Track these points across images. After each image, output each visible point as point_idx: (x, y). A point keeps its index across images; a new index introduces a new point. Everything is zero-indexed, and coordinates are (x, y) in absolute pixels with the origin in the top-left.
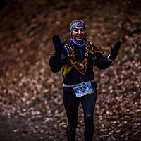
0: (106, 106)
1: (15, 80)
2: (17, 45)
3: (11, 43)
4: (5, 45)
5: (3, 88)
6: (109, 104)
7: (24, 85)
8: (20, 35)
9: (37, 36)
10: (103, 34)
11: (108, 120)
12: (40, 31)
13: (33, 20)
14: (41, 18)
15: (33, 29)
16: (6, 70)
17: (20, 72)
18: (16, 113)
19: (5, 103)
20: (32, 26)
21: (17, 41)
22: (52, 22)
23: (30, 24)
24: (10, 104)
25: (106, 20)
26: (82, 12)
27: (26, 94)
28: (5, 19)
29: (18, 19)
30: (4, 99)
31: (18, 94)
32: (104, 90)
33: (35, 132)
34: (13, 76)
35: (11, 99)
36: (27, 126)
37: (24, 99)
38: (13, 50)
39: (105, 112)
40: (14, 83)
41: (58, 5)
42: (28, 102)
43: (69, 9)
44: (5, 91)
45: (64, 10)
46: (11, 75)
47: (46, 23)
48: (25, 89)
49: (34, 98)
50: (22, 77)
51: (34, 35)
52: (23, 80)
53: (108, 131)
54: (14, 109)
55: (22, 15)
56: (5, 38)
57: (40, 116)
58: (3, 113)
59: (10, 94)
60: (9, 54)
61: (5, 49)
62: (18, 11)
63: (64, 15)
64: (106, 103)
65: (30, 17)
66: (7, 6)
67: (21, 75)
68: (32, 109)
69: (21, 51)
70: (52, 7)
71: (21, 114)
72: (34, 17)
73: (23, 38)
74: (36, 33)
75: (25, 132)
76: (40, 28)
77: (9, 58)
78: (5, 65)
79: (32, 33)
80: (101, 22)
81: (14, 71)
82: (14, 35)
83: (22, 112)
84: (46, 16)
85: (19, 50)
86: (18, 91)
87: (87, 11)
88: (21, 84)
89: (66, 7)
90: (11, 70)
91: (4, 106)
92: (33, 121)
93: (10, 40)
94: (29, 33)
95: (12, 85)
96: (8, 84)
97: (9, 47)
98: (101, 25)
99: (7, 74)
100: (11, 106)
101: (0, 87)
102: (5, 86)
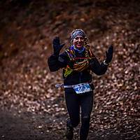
0: (130, 102)
1: (40, 76)
2: (41, 41)
3: (36, 40)
4: (30, 42)
5: (28, 85)
6: (133, 101)
7: (49, 82)
8: (44, 32)
9: (61, 32)
10: (128, 31)
11: (132, 117)
12: (64, 27)
13: (58, 17)
14: (65, 15)
15: (57, 26)
16: (31, 66)
17: (44, 69)
18: (41, 110)
19: (30, 99)
20: (57, 23)
21: (42, 38)
22: (76, 19)
23: (55, 20)
24: (34, 100)
25: (131, 17)
26: (106, 9)
27: (50, 91)
28: (30, 16)
29: (43, 16)
30: (28, 95)
31: (43, 91)
32: (128, 87)
33: (59, 128)
34: (38, 72)
35: (35, 95)
36: (51, 122)
37: (48, 96)
38: (37, 46)
39: (129, 109)
40: (38, 79)
41: (82, 2)
42: (53, 99)
43: (94, 6)
44: (30, 87)
45: (88, 7)
46: (36, 71)
47: (70, 20)
48: (50, 86)
49: (58, 95)
50: (47, 74)
51: (58, 32)
52: (47, 77)
53: (133, 128)
54: (39, 105)
55: (47, 11)
56: (30, 35)
57: (65, 113)
58: (28, 110)
59: (35, 90)
60: (34, 51)
61: (30, 46)
62: (43, 8)
63: (89, 11)
64: (130, 100)
65: (54, 14)
66: (32, 3)
68: (56, 105)
69: (46, 48)
70: (76, 5)
71: (45, 110)
72: (58, 14)
73: (47, 35)
74: (60, 30)
75: (50, 129)
76: (64, 25)
77: (34, 54)
78: (30, 61)
79: (56, 30)
80: (125, 19)
81: (38, 68)
82: (38, 32)
83: (47, 108)
84: (70, 13)
85: (43, 46)
86: (42, 88)
87: (111, 8)
88: (45, 81)
89: (90, 4)
90: (36, 66)
91: (29, 102)
92: (58, 117)
93: (34, 37)
94: (54, 29)
95: (36, 82)
96: (32, 81)
97: (33, 44)
98: (126, 21)
99: (32, 71)
100: (36, 102)
101: (25, 84)
102: (29, 82)
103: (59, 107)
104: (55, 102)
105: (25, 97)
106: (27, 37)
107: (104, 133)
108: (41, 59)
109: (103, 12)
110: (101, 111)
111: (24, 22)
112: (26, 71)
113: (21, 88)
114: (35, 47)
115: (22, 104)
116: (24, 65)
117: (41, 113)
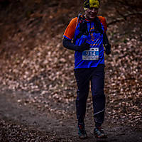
1: (18, 62)
2: (19, 34)
3: (14, 33)
4: (10, 34)
5: (9, 68)
7: (25, 66)
8: (21, 27)
9: (35, 27)
12: (37, 24)
13: (32, 15)
14: (37, 13)
15: (31, 22)
16: (11, 54)
17: (22, 56)
18: (19, 88)
19: (11, 79)
20: (31, 20)
21: (19, 31)
22: (46, 16)
23: (29, 18)
24: (15, 80)
26: (69, 8)
27: (27, 73)
28: (10, 15)
29: (19, 15)
30: (10, 76)
31: (21, 73)
33: (34, 101)
34: (17, 58)
35: (15, 77)
36: (28, 97)
37: (25, 77)
38: (16, 38)
40: (17, 64)
41: (51, 4)
42: (29, 79)
43: (59, 6)
44: (10, 70)
45: (55, 8)
47: (41, 17)
48: (26, 69)
49: (33, 76)
50: (24, 60)
51: (32, 27)
52: (24, 62)
54: (18, 84)
55: (23, 11)
56: (10, 29)
57: (38, 90)
58: (10, 87)
59: (14, 73)
61: (10, 38)
62: (20, 8)
63: (56, 11)
65: (29, 13)
66: (11, 5)
67: (22, 58)
68: (32, 84)
69: (23, 39)
70: (46, 5)
71: (23, 88)
72: (32, 13)
73: (24, 29)
75: (27, 102)
76: (37, 21)
77: (13, 44)
78: (10, 50)
79: (31, 25)
81: (17, 55)
82: (16, 27)
83: (24, 86)
84: (42, 12)
85: (21, 38)
86: (20, 70)
87: (73, 8)
88: (22, 65)
89: (57, 5)
90: (15, 54)
91: (10, 82)
92: (33, 93)
93: (13, 31)
94: (28, 25)
95: (15, 66)
96: (13, 65)
97: (13, 36)
99: (12, 57)
100: (15, 82)
101: (6, 67)
102: (10, 66)
103: (34, 85)
105: (7, 78)
106: (8, 31)
107: (69, 105)
108: (19, 48)
109: (67, 11)
110: (66, 88)
111: (5, 19)
112: (8, 57)
114: (14, 39)
115: (4, 83)
116: (5, 53)
117: (19, 90)
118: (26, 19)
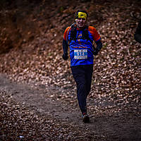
0: (121, 77)
1: (51, 57)
2: (52, 30)
3: (48, 29)
4: (43, 30)
5: (42, 64)
6: (123, 76)
7: (58, 61)
10: (119, 22)
11: (123, 87)
13: (64, 11)
15: (64, 18)
16: (44, 50)
17: (54, 51)
18: (52, 83)
19: (43, 75)
20: (64, 15)
21: (52, 27)
23: (62, 14)
24: (47, 76)
25: (121, 10)
27: (59, 68)
30: (42, 72)
31: (54, 68)
32: (119, 65)
33: (66, 97)
35: (48, 72)
36: (60, 92)
37: (58, 72)
39: (120, 82)
40: (50, 59)
42: (61, 74)
43: (92, 2)
44: (43, 66)
45: (88, 3)
46: (48, 53)
48: (59, 65)
49: (65, 71)
50: (56, 55)
52: (57, 58)
53: (123, 96)
54: (51, 79)
55: (56, 7)
56: (43, 25)
57: (70, 85)
58: (42, 83)
59: (47, 69)
60: (46, 37)
61: (43, 33)
62: (53, 4)
64: (121, 74)
67: (55, 53)
68: (64, 79)
69: (55, 35)
72: (65, 9)
74: (67, 21)
75: (59, 97)
76: (69, 17)
79: (63, 22)
80: (116, 12)
81: (50, 50)
82: (49, 23)
83: (57, 82)
84: (74, 8)
85: (54, 33)
86: (53, 66)
87: (106, 3)
88: (55, 61)
91: (43, 77)
92: (65, 88)
94: (61, 21)
95: (48, 61)
96: (45, 61)
97: (46, 32)
98: (117, 14)
99: (45, 53)
101: (40, 63)
102: (43, 62)
103: (66, 81)
104: (63, 77)
105: (40, 73)
106: (41, 26)
108: (52, 44)
110: (98, 84)
111: (38, 15)
112: (40, 53)
113: (37, 67)
114: (47, 34)
115: (37, 79)
116: (38, 49)
117: (52, 85)
118: (58, 15)
